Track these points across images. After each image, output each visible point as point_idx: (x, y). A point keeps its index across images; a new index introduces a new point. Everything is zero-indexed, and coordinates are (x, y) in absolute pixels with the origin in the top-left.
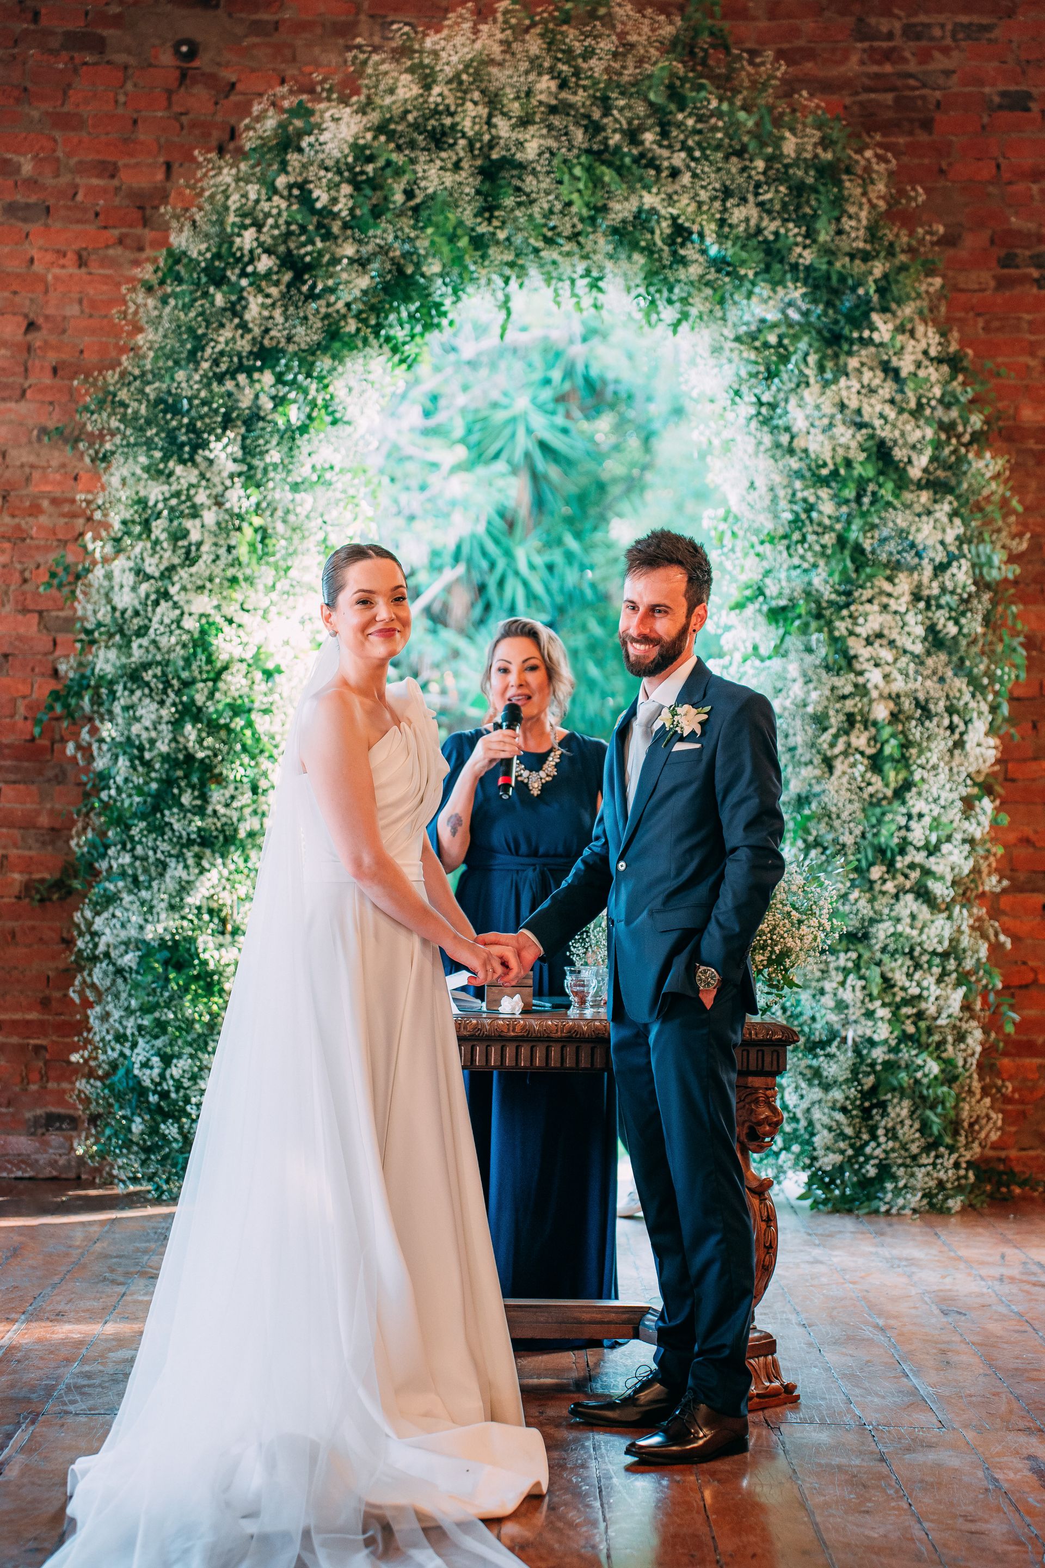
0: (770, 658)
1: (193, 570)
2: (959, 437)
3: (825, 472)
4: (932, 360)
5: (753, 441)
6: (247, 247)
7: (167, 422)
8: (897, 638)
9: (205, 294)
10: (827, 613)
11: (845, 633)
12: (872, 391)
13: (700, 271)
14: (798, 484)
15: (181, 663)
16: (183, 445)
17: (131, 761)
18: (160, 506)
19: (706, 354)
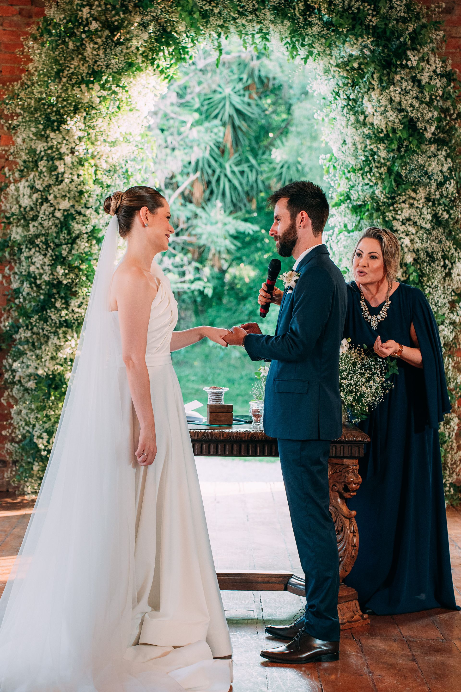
0: (353, 231)
1: (60, 187)
2: (451, 116)
3: (382, 135)
4: (438, 75)
5: (346, 119)
6: (85, 17)
7: (45, 110)
8: (418, 221)
9: (64, 42)
10: (382, 208)
11: (391, 219)
12: (407, 92)
13: (319, 29)
14: (368, 142)
15: (55, 235)
16: (54, 121)
17: (30, 284)
18: (43, 153)
19: (321, 74)
